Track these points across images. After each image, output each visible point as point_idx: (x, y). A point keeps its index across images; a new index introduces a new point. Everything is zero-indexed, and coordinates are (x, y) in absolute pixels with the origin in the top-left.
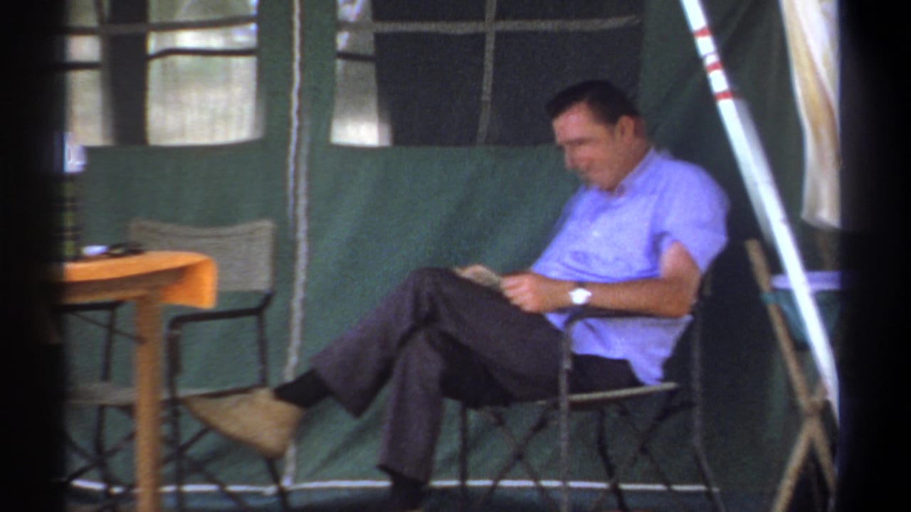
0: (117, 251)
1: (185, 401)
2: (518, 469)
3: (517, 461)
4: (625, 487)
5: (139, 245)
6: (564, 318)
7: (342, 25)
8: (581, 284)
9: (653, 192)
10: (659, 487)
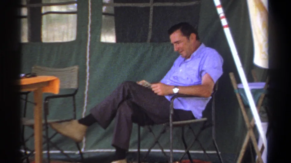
0: (28, 76)
1: (50, 124)
2: (157, 145)
3: (156, 143)
4: (191, 152)
5: (35, 74)
6: (171, 97)
7: (104, 4)
8: (176, 87)
9: (199, 57)
10: (202, 152)
